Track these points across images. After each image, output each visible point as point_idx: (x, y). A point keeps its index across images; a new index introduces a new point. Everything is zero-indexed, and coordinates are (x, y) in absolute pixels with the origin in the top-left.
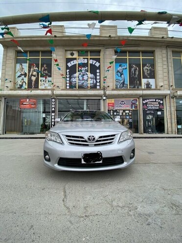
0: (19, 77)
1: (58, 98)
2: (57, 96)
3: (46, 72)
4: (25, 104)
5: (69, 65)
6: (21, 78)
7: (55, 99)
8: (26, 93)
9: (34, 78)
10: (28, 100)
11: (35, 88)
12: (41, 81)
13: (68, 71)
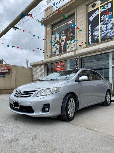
0: (54, 45)
1: (81, 57)
2: (80, 55)
3: (71, 35)
4: (58, 68)
5: (91, 19)
6: (55, 46)
7: (78, 59)
8: (57, 58)
9: (63, 44)
10: (59, 64)
11: (64, 52)
12: (68, 44)
13: (90, 26)
